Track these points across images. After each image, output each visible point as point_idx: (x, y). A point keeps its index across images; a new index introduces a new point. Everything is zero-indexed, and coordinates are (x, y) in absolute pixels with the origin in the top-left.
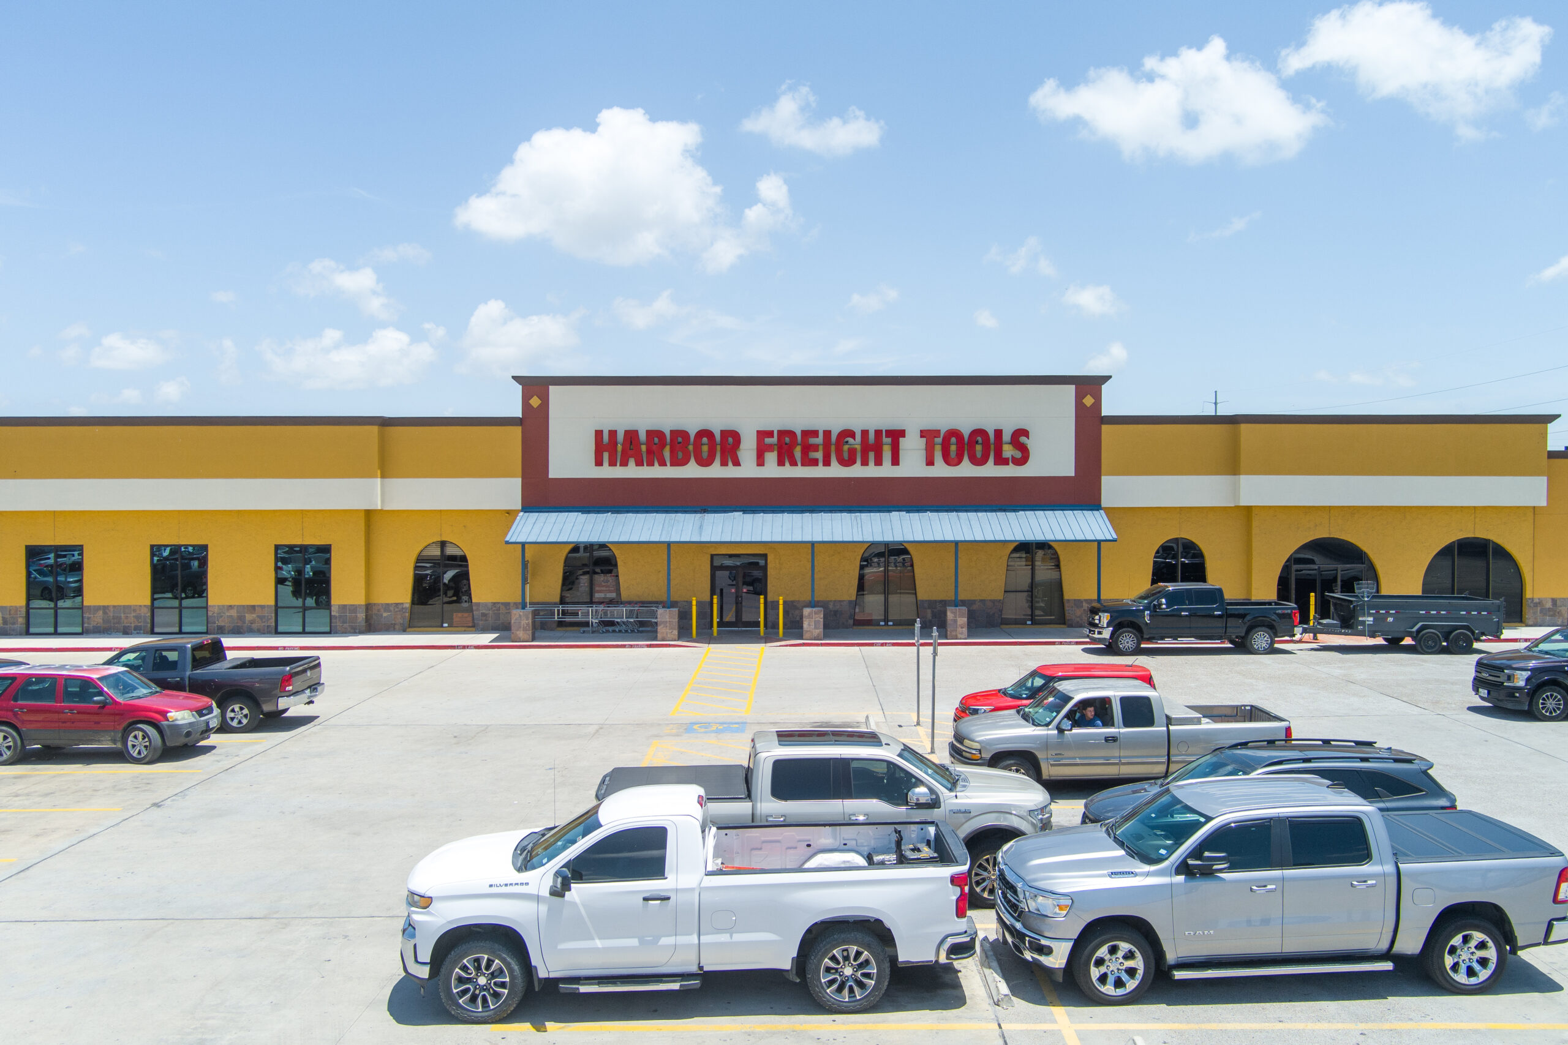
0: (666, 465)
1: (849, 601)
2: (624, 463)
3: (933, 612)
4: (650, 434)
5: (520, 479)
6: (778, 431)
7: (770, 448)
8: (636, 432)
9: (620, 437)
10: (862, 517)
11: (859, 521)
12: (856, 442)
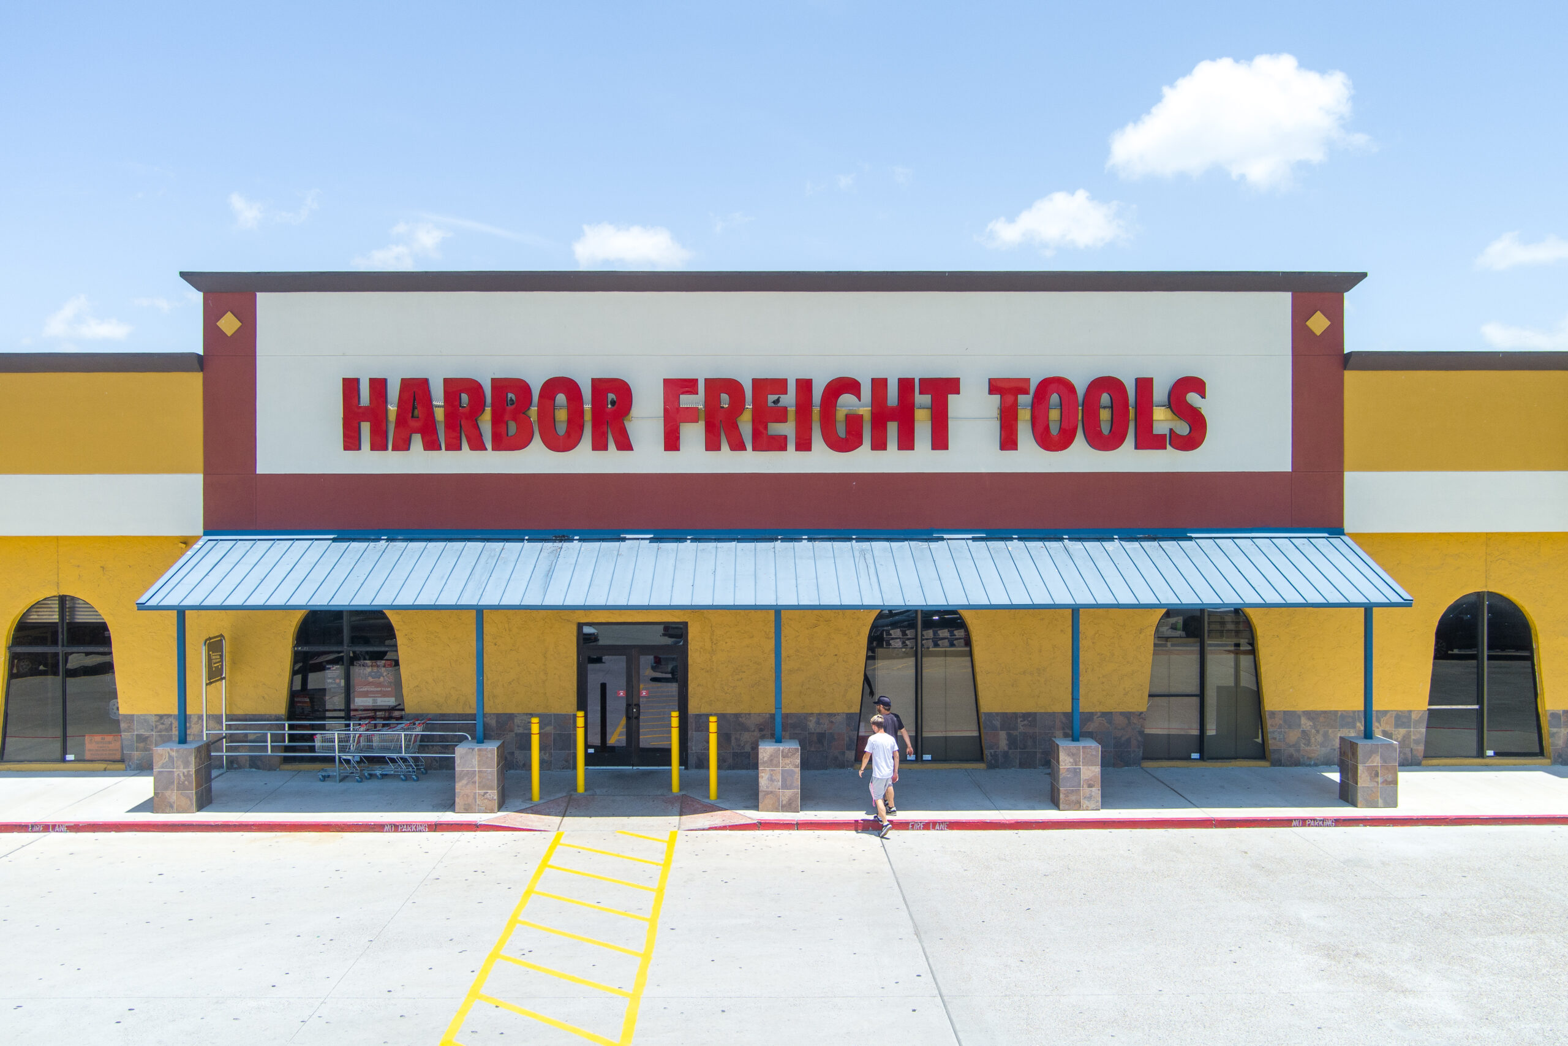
0: (485, 449)
1: (847, 714)
2: (403, 445)
3: (1009, 736)
4: (454, 387)
5: (202, 476)
6: (706, 380)
7: (691, 415)
8: (425, 382)
9: (393, 392)
10: (876, 553)
11: (870, 561)
12: (859, 405)
